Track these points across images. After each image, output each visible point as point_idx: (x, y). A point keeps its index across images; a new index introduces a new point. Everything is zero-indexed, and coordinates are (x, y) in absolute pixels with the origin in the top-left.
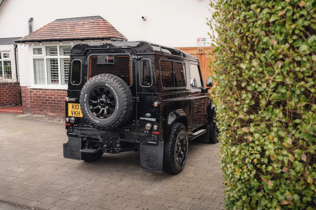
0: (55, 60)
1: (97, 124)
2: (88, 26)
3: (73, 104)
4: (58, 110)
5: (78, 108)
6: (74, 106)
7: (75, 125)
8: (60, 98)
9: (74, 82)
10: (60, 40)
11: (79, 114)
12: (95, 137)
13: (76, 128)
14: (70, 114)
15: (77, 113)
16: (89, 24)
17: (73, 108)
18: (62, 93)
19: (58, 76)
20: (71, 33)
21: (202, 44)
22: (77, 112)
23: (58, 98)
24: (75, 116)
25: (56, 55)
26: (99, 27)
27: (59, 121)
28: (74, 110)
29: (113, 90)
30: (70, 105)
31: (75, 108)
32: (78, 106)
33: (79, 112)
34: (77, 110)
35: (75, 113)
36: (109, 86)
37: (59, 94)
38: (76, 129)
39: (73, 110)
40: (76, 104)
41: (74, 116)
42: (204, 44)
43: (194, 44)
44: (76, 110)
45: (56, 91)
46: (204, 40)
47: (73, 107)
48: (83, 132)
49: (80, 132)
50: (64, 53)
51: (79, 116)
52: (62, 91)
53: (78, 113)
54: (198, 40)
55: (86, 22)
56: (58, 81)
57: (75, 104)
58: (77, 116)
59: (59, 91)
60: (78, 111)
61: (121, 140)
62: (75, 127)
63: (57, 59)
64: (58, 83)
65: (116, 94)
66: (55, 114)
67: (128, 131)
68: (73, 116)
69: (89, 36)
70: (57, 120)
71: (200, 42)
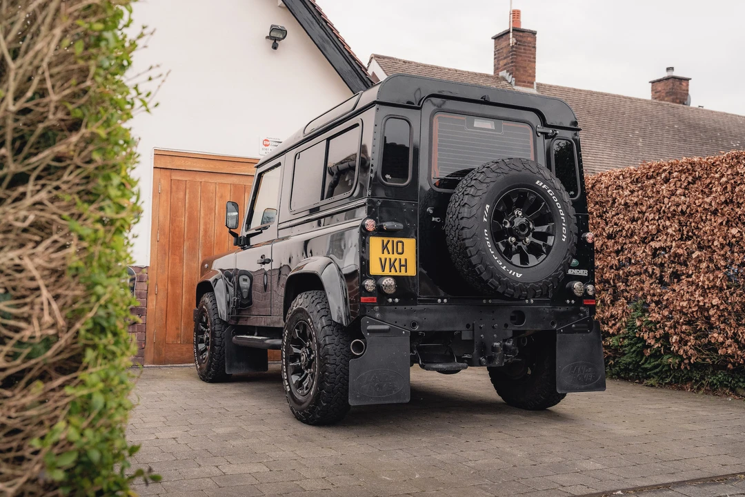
1: (517, 282)
3: (386, 240)
5: (400, 250)
6: (390, 246)
7: (390, 300)
9: (388, 176)
11: (403, 268)
12: (451, 329)
13: (393, 307)
14: (375, 269)
15: (397, 265)
17: (385, 250)
22: (398, 261)
24: (393, 273)
28: (388, 256)
29: (554, 197)
30: (375, 243)
31: (391, 251)
32: (400, 244)
33: (403, 263)
34: (398, 257)
35: (392, 266)
36: (544, 186)
38: (394, 311)
39: (386, 255)
40: (396, 240)
41: (390, 274)
44: (396, 256)
46: (279, 144)
47: (384, 247)
48: (415, 318)
49: (404, 318)
51: (403, 273)
53: (401, 266)
57: (391, 239)
58: (398, 274)
60: (400, 260)
61: (516, 327)
62: (388, 307)
65: (560, 207)
67: (532, 305)
68: (387, 272)
71: (269, 147)
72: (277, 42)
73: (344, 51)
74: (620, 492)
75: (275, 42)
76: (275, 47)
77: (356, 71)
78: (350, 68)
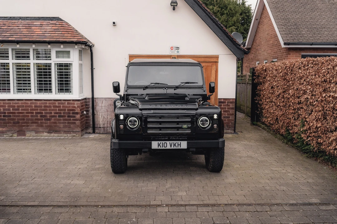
0: (5, 64)
2: (50, 28)
4: (9, 124)
8: (13, 110)
10: (18, 42)
16: (49, 25)
18: (15, 103)
19: (9, 84)
20: (29, 34)
21: (176, 52)
23: (9, 110)
25: (7, 59)
26: (66, 30)
27: (11, 136)
37: (12, 104)
42: (178, 52)
43: (168, 52)
45: (7, 102)
46: (178, 48)
50: (17, 57)
52: (17, 102)
54: (172, 48)
55: (44, 23)
56: (9, 90)
59: (11, 102)
63: (9, 64)
64: (10, 92)
66: (4, 129)
69: (58, 40)
70: (7, 135)
71: (173, 50)
72: (175, 7)
73: (203, 7)
74: (165, 205)
75: (174, 7)
76: (174, 9)
77: (207, 14)
78: (205, 14)
